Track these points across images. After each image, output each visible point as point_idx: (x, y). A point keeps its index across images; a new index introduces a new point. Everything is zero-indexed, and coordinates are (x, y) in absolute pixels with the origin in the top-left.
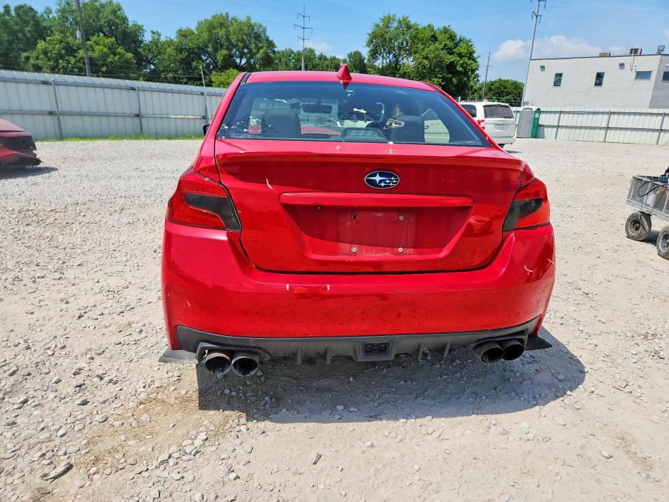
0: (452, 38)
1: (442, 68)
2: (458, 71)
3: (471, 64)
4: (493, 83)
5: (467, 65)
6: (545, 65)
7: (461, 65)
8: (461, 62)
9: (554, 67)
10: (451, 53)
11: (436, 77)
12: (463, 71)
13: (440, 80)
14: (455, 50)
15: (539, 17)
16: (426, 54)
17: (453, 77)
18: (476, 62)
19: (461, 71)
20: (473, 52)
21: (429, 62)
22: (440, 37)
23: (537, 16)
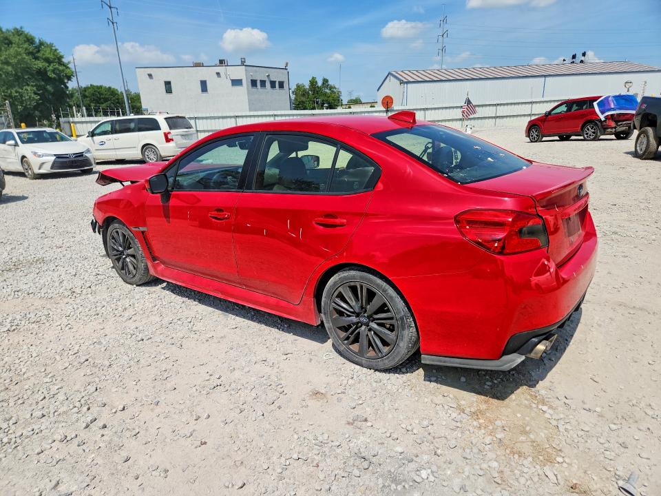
0: (30, 40)
1: (32, 75)
2: (51, 78)
3: (63, 71)
4: (86, 89)
5: (59, 71)
6: (152, 73)
7: (53, 71)
8: (51, 68)
9: (162, 76)
10: (37, 58)
11: (28, 85)
12: (57, 78)
13: (35, 88)
14: (39, 55)
15: (115, 24)
16: (5, 58)
17: (47, 84)
18: (68, 68)
19: (54, 78)
20: (62, 57)
21: (13, 67)
22: (16, 39)
23: (113, 23)
